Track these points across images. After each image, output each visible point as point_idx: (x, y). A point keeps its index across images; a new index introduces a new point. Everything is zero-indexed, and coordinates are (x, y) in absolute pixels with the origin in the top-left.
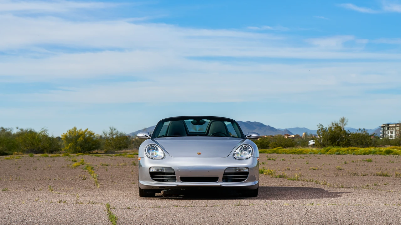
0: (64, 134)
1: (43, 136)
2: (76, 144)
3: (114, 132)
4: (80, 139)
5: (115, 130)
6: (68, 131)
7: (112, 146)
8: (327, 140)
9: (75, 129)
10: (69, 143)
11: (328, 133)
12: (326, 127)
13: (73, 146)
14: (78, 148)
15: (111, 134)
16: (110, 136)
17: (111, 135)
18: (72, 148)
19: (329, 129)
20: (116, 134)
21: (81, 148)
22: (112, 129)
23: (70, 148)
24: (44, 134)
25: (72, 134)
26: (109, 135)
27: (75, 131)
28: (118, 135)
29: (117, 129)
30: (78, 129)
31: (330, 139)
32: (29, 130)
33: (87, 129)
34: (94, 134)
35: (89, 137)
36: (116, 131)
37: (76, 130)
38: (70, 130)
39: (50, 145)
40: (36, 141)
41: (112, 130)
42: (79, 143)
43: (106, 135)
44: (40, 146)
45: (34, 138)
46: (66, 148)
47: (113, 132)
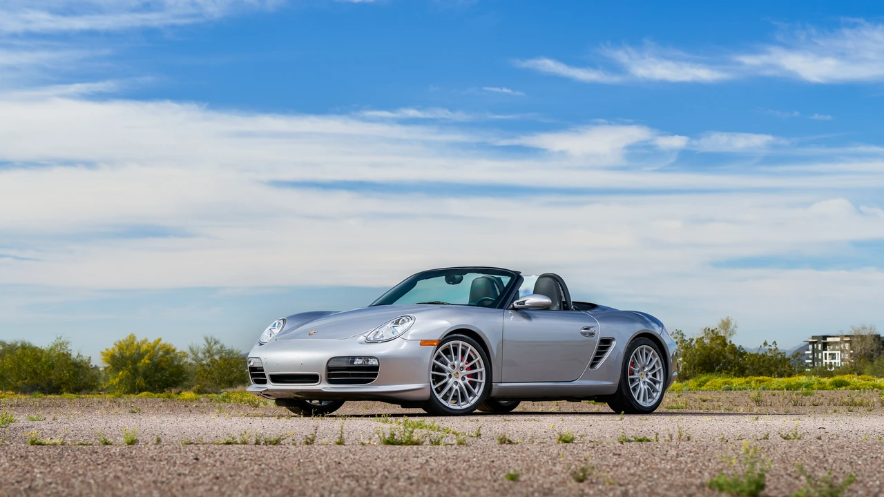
0: (107, 350)
1: (59, 355)
2: (135, 372)
3: (216, 348)
4: (145, 363)
5: (216, 343)
6: (116, 345)
7: (213, 379)
8: (694, 367)
9: (132, 338)
10: (118, 370)
11: (697, 350)
12: (692, 338)
13: (127, 377)
14: (140, 381)
15: (209, 352)
16: (205, 356)
17: (207, 355)
18: (124, 382)
19: (697, 342)
20: (219, 352)
21: (145, 383)
22: (210, 340)
23: (121, 381)
24: (61, 351)
25: (125, 351)
26: (204, 354)
27: (133, 343)
28: (223, 354)
29: (221, 342)
30: (139, 339)
31: (700, 366)
32: (19, 345)
33: (160, 340)
34: (174, 351)
35: (162, 356)
36: (218, 346)
37: (135, 343)
38: (120, 342)
39: (76, 374)
40: (43, 367)
41: (209, 343)
42: (140, 370)
43: (196, 355)
44: (52, 377)
45: (38, 360)
46: (113, 383)
47: (212, 347)
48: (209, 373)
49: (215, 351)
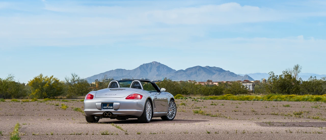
1: (10, 82)
2: (42, 90)
3: (76, 78)
4: (46, 86)
5: (76, 76)
6: (34, 78)
7: (75, 92)
8: (278, 88)
9: (41, 75)
10: (35, 89)
11: (279, 80)
12: (277, 75)
13: (39, 92)
14: (44, 93)
17: (73, 81)
19: (279, 77)
20: (77, 80)
21: (46, 94)
22: (74, 75)
23: (36, 94)
24: (11, 80)
25: (38, 81)
26: (71, 81)
28: (79, 81)
29: (79, 76)
30: (44, 76)
31: (280, 87)
33: (52, 76)
34: (58, 81)
35: (54, 83)
36: (77, 78)
37: (42, 77)
38: (36, 77)
39: (17, 90)
40: (3, 87)
41: (73, 76)
42: (45, 89)
43: (68, 81)
44: (8, 91)
46: (33, 94)
47: (74, 78)
48: (73, 89)
49: (76, 80)
